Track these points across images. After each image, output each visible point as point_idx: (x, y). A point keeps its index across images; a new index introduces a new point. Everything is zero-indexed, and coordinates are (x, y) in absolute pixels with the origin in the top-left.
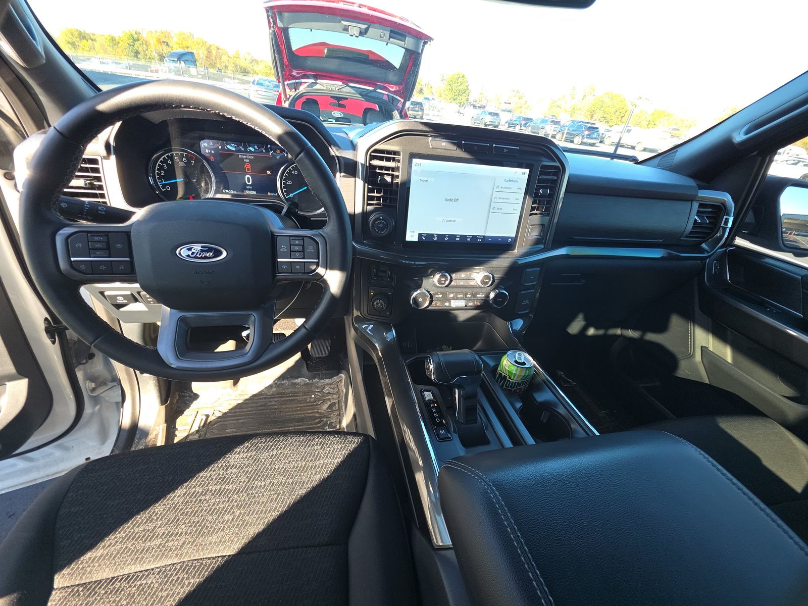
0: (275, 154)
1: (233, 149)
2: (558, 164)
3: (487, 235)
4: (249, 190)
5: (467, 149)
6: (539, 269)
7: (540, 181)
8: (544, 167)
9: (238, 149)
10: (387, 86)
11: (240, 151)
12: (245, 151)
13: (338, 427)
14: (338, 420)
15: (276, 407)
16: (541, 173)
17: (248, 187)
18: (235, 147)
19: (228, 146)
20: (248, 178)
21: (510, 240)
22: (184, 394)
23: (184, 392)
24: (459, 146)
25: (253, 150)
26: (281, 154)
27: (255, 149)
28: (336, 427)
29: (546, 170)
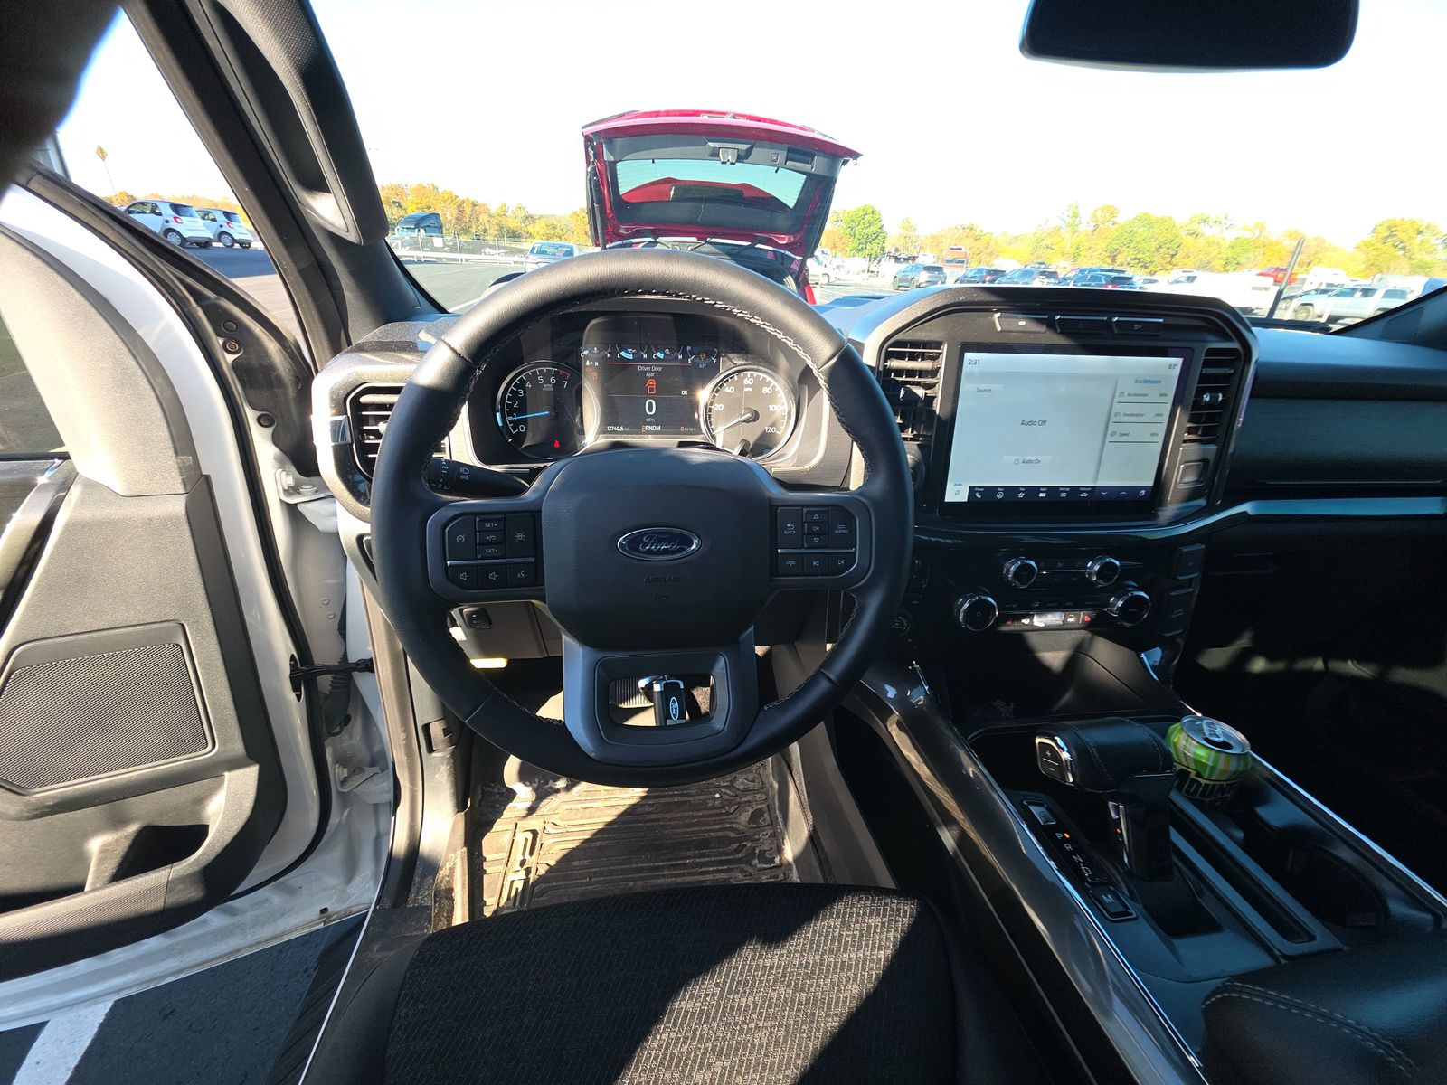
0: (698, 360)
1: (631, 357)
2: (1235, 345)
3: (1100, 483)
4: (650, 424)
5: (1065, 329)
6: (1203, 547)
7: (1203, 378)
8: (1211, 352)
9: (638, 355)
10: (773, 237)
11: (641, 359)
12: (650, 359)
13: (777, 860)
14: (774, 846)
15: (654, 816)
16: (1206, 364)
17: (648, 420)
18: (633, 354)
19: (623, 353)
20: (650, 404)
21: (1143, 492)
22: (490, 789)
23: (490, 786)
24: (1050, 324)
25: (660, 355)
26: (708, 361)
27: (665, 354)
28: (772, 861)
29: (1215, 358)
